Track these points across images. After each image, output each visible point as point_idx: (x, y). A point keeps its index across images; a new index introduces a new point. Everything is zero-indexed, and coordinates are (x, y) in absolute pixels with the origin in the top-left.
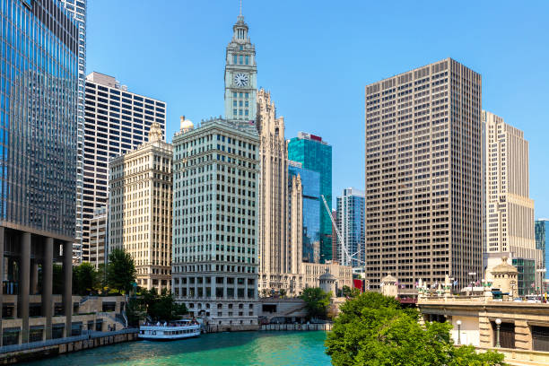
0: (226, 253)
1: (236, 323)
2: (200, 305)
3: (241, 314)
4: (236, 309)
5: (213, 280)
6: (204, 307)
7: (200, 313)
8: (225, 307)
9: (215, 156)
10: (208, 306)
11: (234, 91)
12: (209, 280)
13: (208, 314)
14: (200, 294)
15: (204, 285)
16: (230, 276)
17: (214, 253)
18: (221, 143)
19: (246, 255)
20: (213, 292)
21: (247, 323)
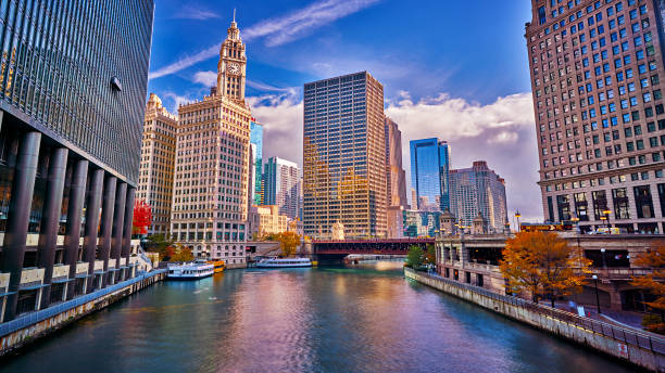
0: (225, 203)
2: (200, 248)
3: (234, 254)
4: (231, 250)
5: (214, 225)
6: (204, 249)
7: (199, 254)
8: (223, 248)
10: (208, 247)
11: (229, 76)
12: (210, 226)
13: (209, 255)
14: (201, 237)
15: (205, 230)
17: (217, 203)
20: (214, 236)
21: (238, 262)
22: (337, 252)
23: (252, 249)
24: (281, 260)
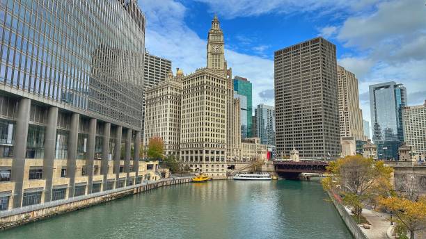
0: (210, 137)
1: (216, 175)
2: (196, 166)
3: (218, 170)
4: (215, 168)
5: (204, 152)
6: (198, 166)
7: (196, 170)
8: (210, 166)
9: (205, 87)
10: (201, 166)
11: (213, 54)
12: (201, 152)
13: (201, 170)
14: (196, 159)
15: (199, 155)
16: (213, 149)
17: (205, 138)
18: (208, 80)
19: (220, 138)
20: (204, 158)
21: (221, 175)
22: (295, 171)
23: (232, 167)
24: (252, 175)
